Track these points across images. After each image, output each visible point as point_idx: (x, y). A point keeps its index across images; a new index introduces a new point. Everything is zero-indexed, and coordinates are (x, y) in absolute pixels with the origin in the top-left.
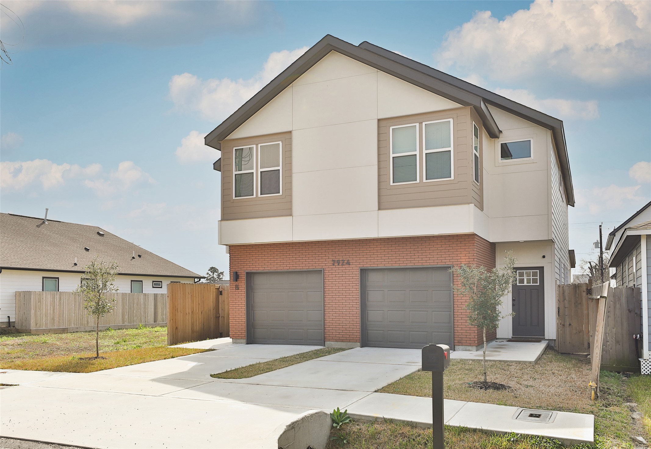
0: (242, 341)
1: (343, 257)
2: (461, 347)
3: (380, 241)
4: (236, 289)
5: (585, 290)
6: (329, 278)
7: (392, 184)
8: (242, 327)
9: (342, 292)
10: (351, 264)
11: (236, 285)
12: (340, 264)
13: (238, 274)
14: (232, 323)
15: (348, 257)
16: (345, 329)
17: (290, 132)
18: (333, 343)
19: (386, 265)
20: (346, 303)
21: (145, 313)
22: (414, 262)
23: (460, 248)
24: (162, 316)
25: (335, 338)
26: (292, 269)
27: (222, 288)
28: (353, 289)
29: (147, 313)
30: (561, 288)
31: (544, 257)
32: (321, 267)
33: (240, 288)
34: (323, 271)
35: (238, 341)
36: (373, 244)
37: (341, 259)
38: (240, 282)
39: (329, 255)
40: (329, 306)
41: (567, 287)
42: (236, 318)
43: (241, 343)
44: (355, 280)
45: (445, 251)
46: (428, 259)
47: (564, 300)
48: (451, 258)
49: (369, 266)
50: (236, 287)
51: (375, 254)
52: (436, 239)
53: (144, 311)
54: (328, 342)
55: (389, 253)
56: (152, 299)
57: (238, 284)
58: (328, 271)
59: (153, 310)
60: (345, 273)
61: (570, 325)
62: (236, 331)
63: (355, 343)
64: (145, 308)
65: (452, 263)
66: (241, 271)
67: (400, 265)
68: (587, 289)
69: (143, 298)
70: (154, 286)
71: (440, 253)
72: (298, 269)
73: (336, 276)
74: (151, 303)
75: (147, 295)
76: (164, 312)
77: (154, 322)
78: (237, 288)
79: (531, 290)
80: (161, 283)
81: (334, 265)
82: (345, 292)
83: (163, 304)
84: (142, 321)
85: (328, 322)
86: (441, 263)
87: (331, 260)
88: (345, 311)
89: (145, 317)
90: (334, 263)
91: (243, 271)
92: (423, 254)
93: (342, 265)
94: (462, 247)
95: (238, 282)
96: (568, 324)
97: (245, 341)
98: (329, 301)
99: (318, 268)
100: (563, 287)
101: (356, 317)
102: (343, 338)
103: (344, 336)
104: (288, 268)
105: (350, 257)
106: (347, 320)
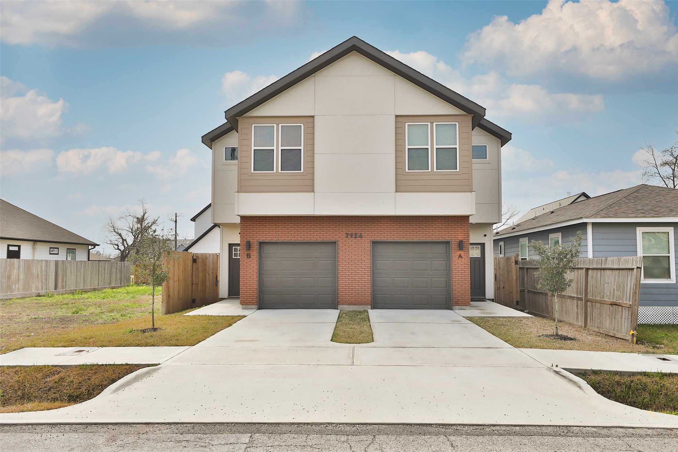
0: (253, 306)
1: (356, 231)
2: (457, 307)
3: (390, 219)
4: (247, 258)
5: (514, 262)
6: (342, 249)
7: (407, 170)
8: (253, 293)
9: (355, 261)
10: (363, 237)
11: (247, 254)
12: (353, 237)
13: (250, 243)
14: (243, 289)
15: (361, 231)
16: (357, 294)
17: (313, 117)
18: (345, 306)
19: (394, 239)
20: (358, 271)
21: (46, 281)
22: (419, 237)
23: (457, 226)
24: (62, 283)
25: (348, 302)
26: (306, 240)
27: (196, 256)
28: (365, 259)
29: (48, 281)
30: (497, 259)
31: (485, 235)
32: (335, 239)
33: (251, 257)
34: (337, 242)
35: (249, 306)
36: (383, 221)
37: (353, 233)
38: (252, 251)
39: (342, 229)
40: (342, 273)
41: (501, 259)
42: (247, 285)
43: (252, 309)
44: (367, 251)
45: (445, 229)
46: (431, 235)
47: (499, 269)
48: (450, 235)
49: (380, 239)
50: (247, 256)
51: (385, 229)
52: (438, 218)
53: (45, 278)
54: (341, 306)
55: (398, 229)
56: (54, 266)
57: (249, 253)
58: (341, 243)
59: (54, 277)
60: (357, 245)
61: (503, 288)
62: (246, 298)
63: (366, 306)
64: (46, 275)
65: (450, 239)
66: (253, 241)
67: (407, 239)
68: (515, 261)
69: (45, 265)
70: (51, 253)
71: (441, 231)
72: (313, 240)
73: (350, 247)
74: (52, 269)
75: (48, 261)
76: (65, 279)
77: (55, 290)
78: (249, 257)
79: (474, 260)
80: (58, 249)
81: (347, 238)
82: (357, 261)
83: (64, 271)
84: (44, 288)
85: (341, 287)
86: (442, 239)
87: (345, 233)
88: (357, 278)
89: (46, 285)
90: (347, 236)
91: (255, 241)
92: (427, 231)
93: (355, 238)
94: (459, 226)
95: (250, 251)
96: (502, 287)
97: (256, 306)
98: (342, 269)
99: (332, 240)
100: (499, 259)
101: (367, 284)
102: (355, 302)
103: (356, 300)
104: (303, 239)
105: (362, 231)
106: (359, 286)
